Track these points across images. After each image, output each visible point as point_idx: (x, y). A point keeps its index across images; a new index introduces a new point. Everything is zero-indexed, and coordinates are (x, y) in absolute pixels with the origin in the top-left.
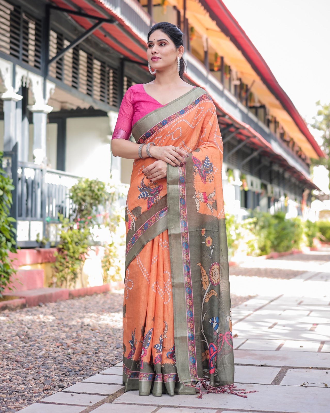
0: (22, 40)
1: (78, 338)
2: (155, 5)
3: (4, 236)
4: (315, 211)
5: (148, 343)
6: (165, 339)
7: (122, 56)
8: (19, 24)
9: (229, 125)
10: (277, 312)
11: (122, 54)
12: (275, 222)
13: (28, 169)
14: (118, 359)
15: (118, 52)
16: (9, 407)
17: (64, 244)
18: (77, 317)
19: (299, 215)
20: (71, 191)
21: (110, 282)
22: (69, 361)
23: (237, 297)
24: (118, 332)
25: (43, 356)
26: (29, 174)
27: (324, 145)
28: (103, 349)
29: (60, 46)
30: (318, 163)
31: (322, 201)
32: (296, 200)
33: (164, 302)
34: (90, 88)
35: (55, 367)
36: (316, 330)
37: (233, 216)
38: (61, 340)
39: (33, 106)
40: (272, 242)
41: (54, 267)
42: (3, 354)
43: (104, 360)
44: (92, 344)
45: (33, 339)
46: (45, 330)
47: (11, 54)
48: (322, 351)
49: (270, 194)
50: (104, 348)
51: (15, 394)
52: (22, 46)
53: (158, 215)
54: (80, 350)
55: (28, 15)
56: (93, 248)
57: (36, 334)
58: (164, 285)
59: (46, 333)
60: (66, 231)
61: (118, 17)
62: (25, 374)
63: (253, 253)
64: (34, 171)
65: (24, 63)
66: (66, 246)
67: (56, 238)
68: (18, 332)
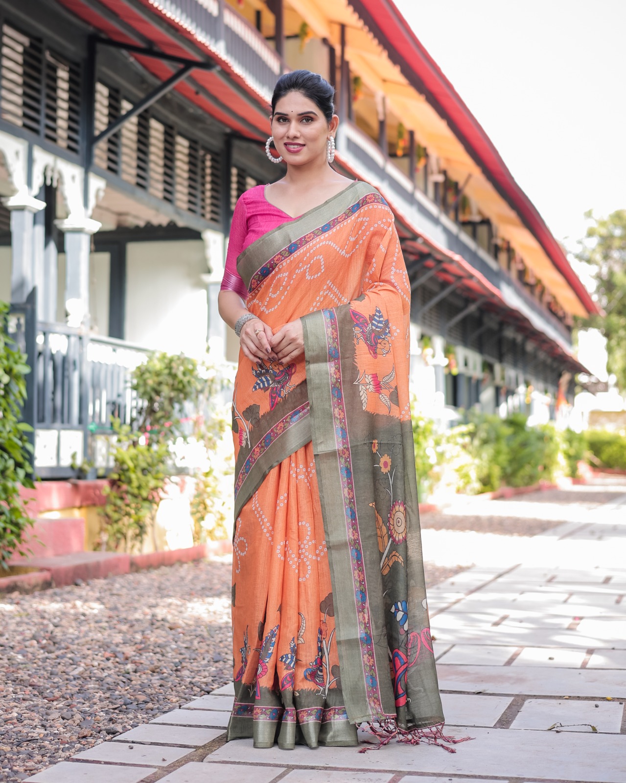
0: (45, 101)
1: (144, 643)
2: (289, 37)
3: (11, 457)
4: (582, 412)
5: (270, 652)
6: (300, 646)
7: (228, 130)
8: (38, 71)
9: (423, 256)
10: (510, 597)
11: (227, 125)
12: (507, 431)
13: (56, 335)
14: (216, 682)
15: (221, 122)
16: (15, 768)
17: (121, 472)
18: (145, 605)
19: (551, 418)
20: (134, 375)
21: (205, 541)
22: (126, 685)
23: (437, 569)
24: (217, 632)
25: (79, 677)
26: (57, 344)
27: (598, 291)
28: (189, 664)
29: (114, 112)
30: (586, 325)
31: (594, 393)
32: (546, 392)
33: (299, 577)
34: (169, 188)
35: (100, 696)
36: (578, 628)
37: (431, 422)
38: (113, 647)
39: (66, 221)
40: (503, 469)
41: (103, 514)
42: (8, 672)
43: (191, 683)
44: (170, 654)
45: (63, 645)
46: (84, 628)
47: (25, 126)
48: (588, 666)
49: (498, 381)
50: (192, 661)
51: (27, 744)
52: (44, 110)
53: (288, 420)
54: (149, 665)
55: (55, 54)
56: (175, 479)
57: (68, 636)
58: (299, 546)
59: (86, 634)
60: (125, 448)
61: (221, 59)
62: (46, 708)
63: (468, 488)
64: (66, 340)
65: (49, 142)
66: (125, 475)
67: (108, 460)
68: (35, 632)
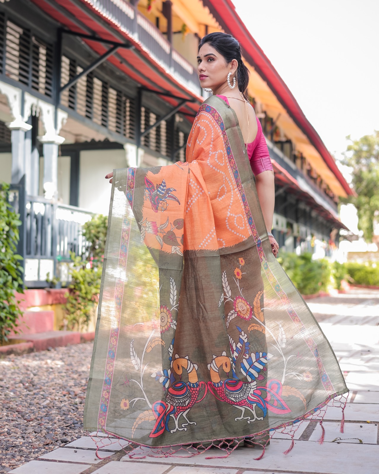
0: (31, 66)
2: (175, 33)
3: (10, 275)
4: (344, 253)
7: (139, 85)
8: (28, 48)
11: (139, 82)
12: (301, 262)
13: (37, 203)
15: (135, 80)
16: (3, 464)
17: (75, 284)
18: (88, 362)
19: (326, 255)
20: (83, 227)
22: (75, 411)
25: (47, 406)
26: (38, 209)
27: (353, 182)
29: (72, 73)
30: (346, 202)
31: (351, 241)
32: (323, 240)
34: (105, 118)
35: (59, 418)
36: (347, 378)
38: (68, 388)
39: (44, 137)
40: (298, 284)
41: (65, 308)
42: (4, 403)
45: (38, 386)
46: (52, 376)
47: (20, 80)
48: (354, 402)
49: (296, 233)
51: (12, 449)
52: (31, 72)
55: (38, 39)
57: (42, 381)
59: (52, 380)
60: (78, 270)
61: (135, 42)
62: (26, 426)
64: (44, 207)
65: (34, 91)
66: (78, 286)
67: (68, 277)
68: (22, 378)
